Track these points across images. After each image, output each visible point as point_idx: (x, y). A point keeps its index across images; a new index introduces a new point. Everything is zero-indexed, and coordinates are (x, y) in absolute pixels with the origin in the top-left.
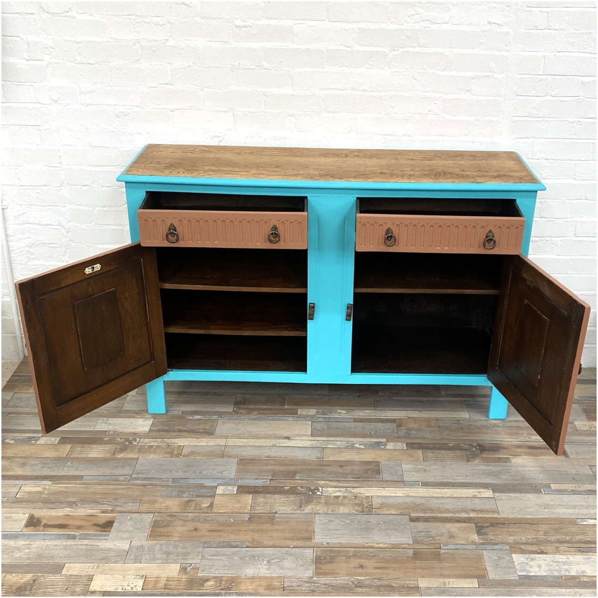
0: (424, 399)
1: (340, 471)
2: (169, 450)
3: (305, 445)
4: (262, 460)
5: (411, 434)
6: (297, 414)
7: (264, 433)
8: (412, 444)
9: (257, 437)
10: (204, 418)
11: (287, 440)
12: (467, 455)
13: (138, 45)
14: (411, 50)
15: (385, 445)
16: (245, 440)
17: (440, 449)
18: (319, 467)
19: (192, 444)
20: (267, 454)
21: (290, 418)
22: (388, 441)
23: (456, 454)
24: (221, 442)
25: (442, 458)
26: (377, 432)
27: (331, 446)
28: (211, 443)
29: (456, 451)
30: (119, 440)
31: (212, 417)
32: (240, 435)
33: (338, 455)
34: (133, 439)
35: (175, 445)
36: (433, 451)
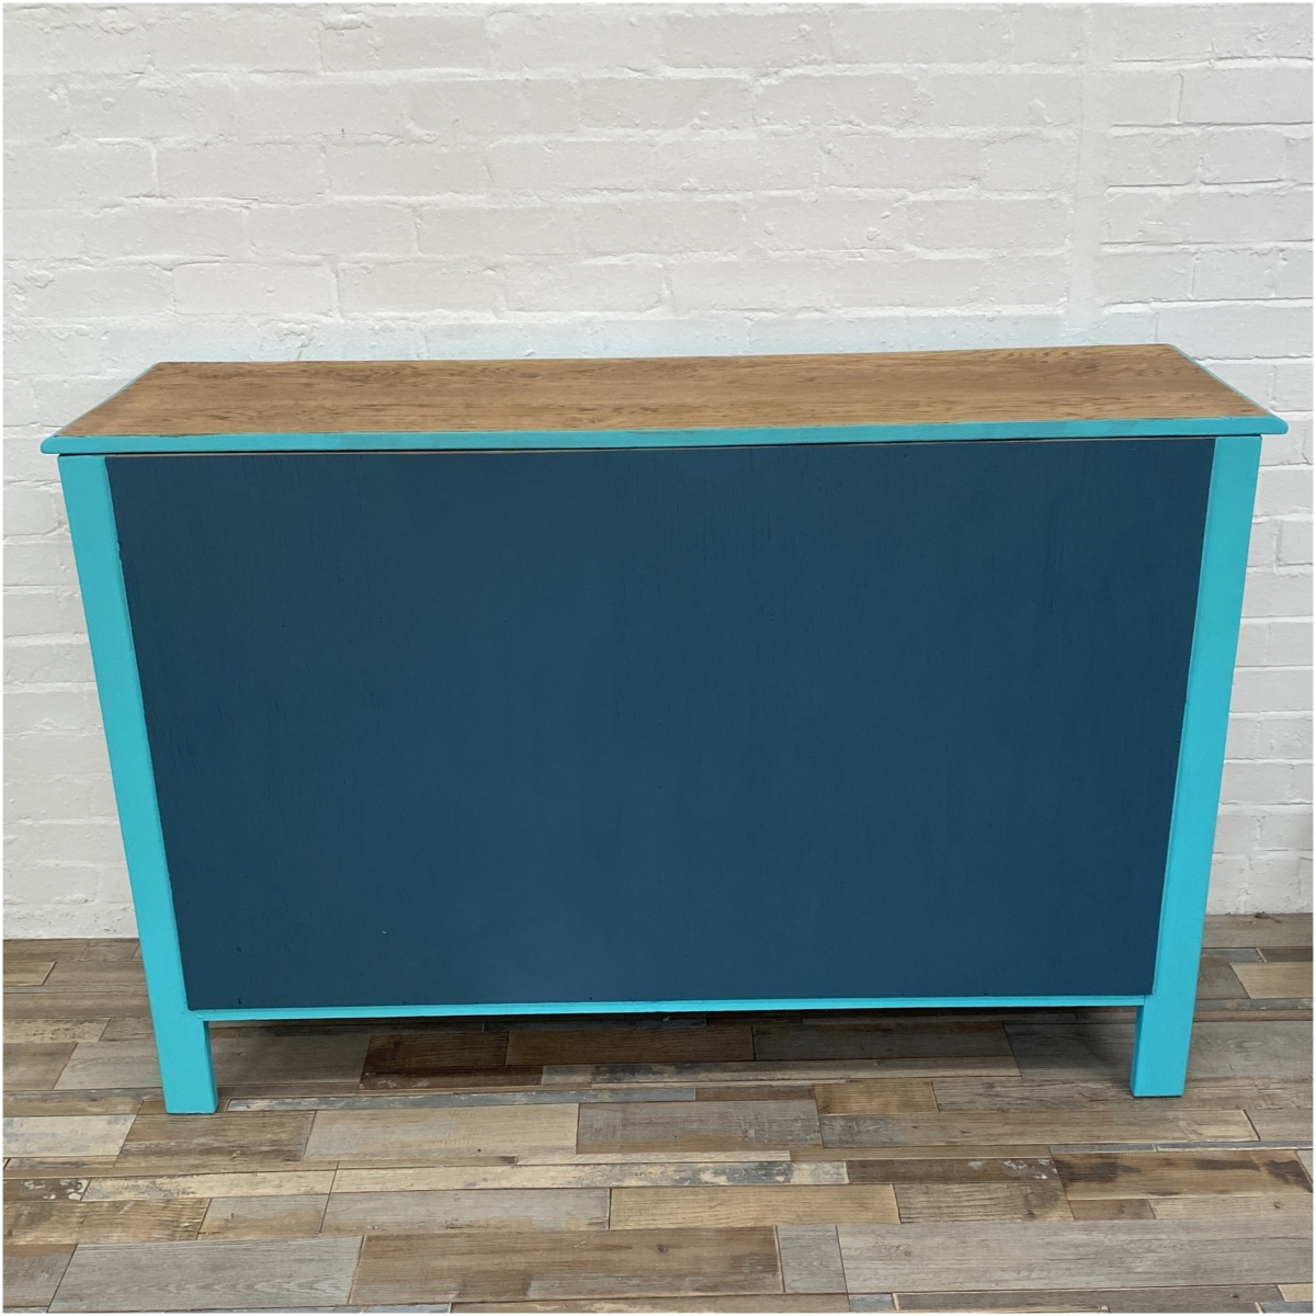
1: (661, 1265)
2: (168, 1216)
3: (560, 1183)
4: (432, 1237)
5: (859, 1132)
6: (538, 1081)
7: (443, 1145)
8: (864, 1164)
9: (421, 1161)
10: (278, 1108)
11: (507, 1169)
12: (1026, 1196)
15: (787, 1172)
16: (390, 1172)
17: (946, 1178)
18: (596, 1256)
19: (234, 1192)
20: (450, 1218)
21: (519, 1097)
22: (795, 1159)
23: (995, 1196)
24: (319, 1182)
25: (954, 1210)
26: (763, 1130)
27: (633, 1182)
28: (287, 1190)
29: (994, 1186)
30: (32, 1187)
31: (300, 1103)
32: (374, 1156)
33: (654, 1211)
34: (70, 1183)
35: (185, 1196)
36: (927, 1187)
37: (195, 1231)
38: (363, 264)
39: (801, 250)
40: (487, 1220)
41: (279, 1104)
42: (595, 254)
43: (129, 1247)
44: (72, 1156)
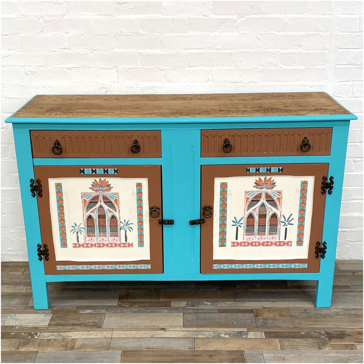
0: (274, 290)
1: (210, 361)
2: (64, 343)
3: (179, 336)
4: (142, 351)
5: (267, 323)
6: (170, 306)
7: (143, 324)
8: (269, 333)
9: (137, 329)
11: (163, 332)
12: (318, 343)
13: (42, 20)
14: (254, 16)
15: (247, 334)
16: (129, 332)
17: (294, 337)
18: (191, 358)
19: (83, 337)
20: (147, 346)
21: (165, 310)
22: (248, 330)
23: (309, 342)
24: (108, 334)
25: (296, 346)
26: (238, 322)
27: (201, 336)
28: (99, 336)
29: (308, 339)
30: (23, 334)
31: (100, 311)
32: (123, 327)
33: (207, 345)
34: (34, 333)
35: (69, 338)
36: (289, 340)
37: (72, 348)
38: (125, 69)
39: (250, 66)
40: (158, 346)
41: (94, 311)
42: (191, 67)
43: (54, 352)
44: (35, 325)
